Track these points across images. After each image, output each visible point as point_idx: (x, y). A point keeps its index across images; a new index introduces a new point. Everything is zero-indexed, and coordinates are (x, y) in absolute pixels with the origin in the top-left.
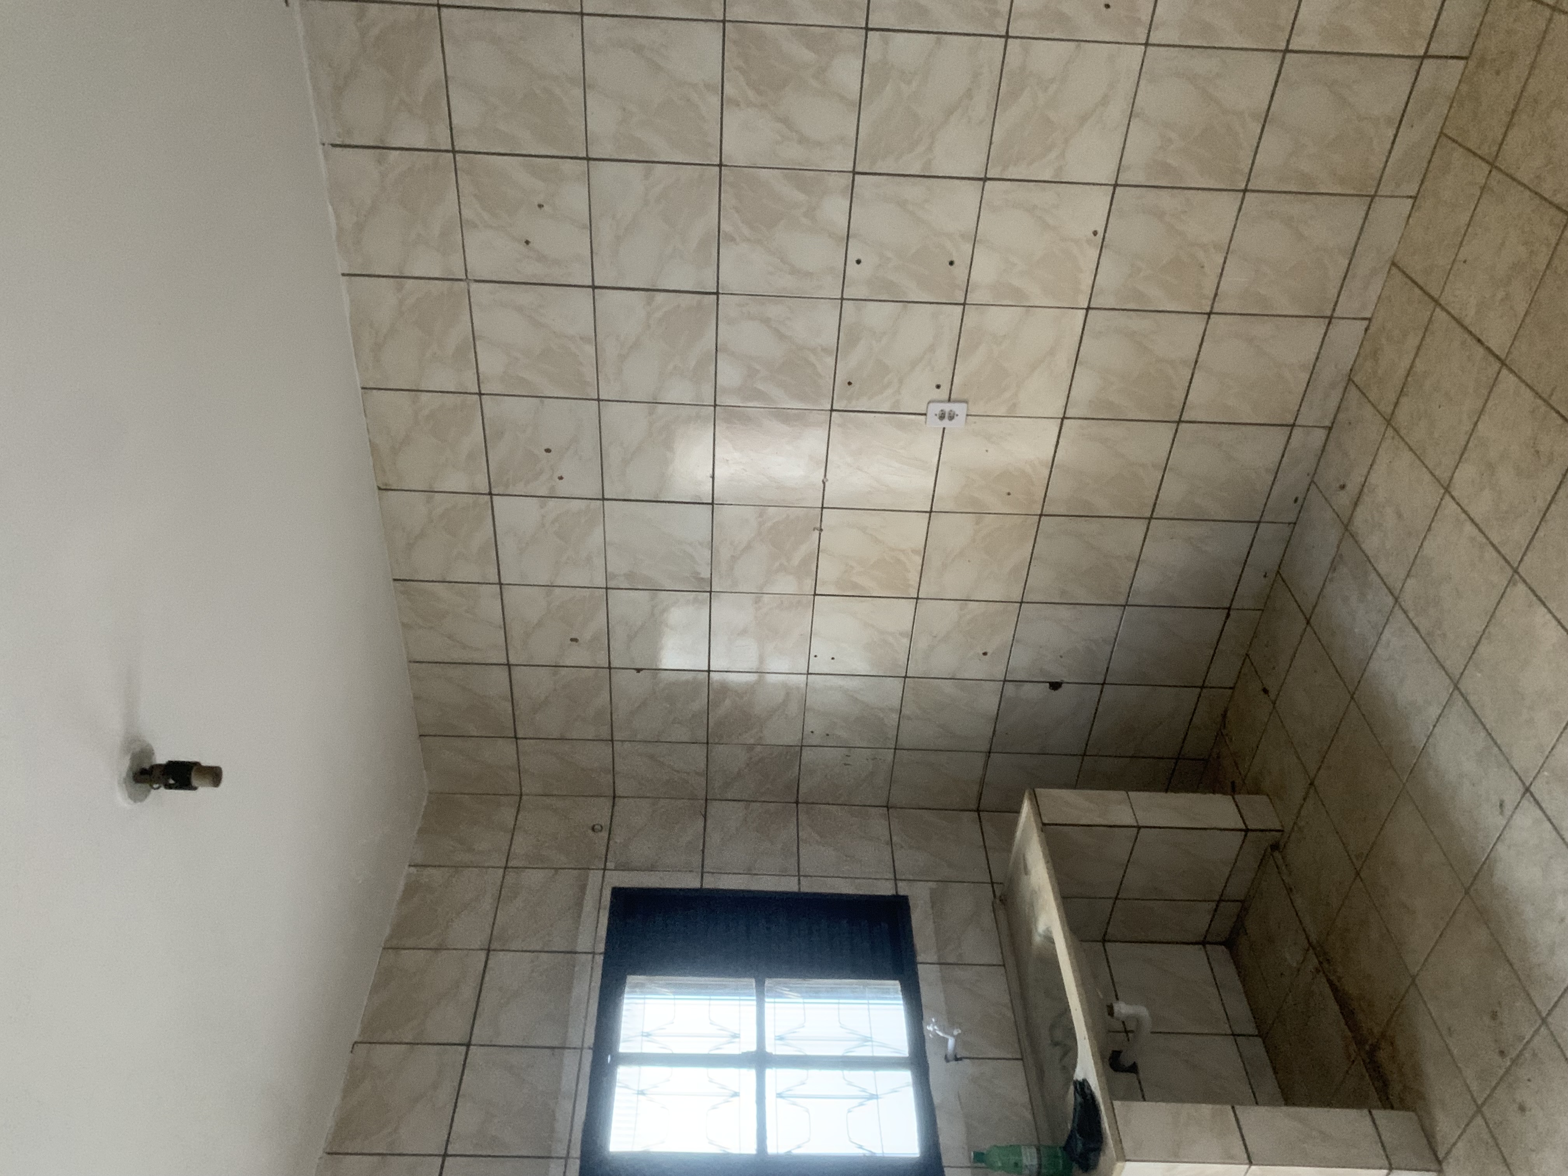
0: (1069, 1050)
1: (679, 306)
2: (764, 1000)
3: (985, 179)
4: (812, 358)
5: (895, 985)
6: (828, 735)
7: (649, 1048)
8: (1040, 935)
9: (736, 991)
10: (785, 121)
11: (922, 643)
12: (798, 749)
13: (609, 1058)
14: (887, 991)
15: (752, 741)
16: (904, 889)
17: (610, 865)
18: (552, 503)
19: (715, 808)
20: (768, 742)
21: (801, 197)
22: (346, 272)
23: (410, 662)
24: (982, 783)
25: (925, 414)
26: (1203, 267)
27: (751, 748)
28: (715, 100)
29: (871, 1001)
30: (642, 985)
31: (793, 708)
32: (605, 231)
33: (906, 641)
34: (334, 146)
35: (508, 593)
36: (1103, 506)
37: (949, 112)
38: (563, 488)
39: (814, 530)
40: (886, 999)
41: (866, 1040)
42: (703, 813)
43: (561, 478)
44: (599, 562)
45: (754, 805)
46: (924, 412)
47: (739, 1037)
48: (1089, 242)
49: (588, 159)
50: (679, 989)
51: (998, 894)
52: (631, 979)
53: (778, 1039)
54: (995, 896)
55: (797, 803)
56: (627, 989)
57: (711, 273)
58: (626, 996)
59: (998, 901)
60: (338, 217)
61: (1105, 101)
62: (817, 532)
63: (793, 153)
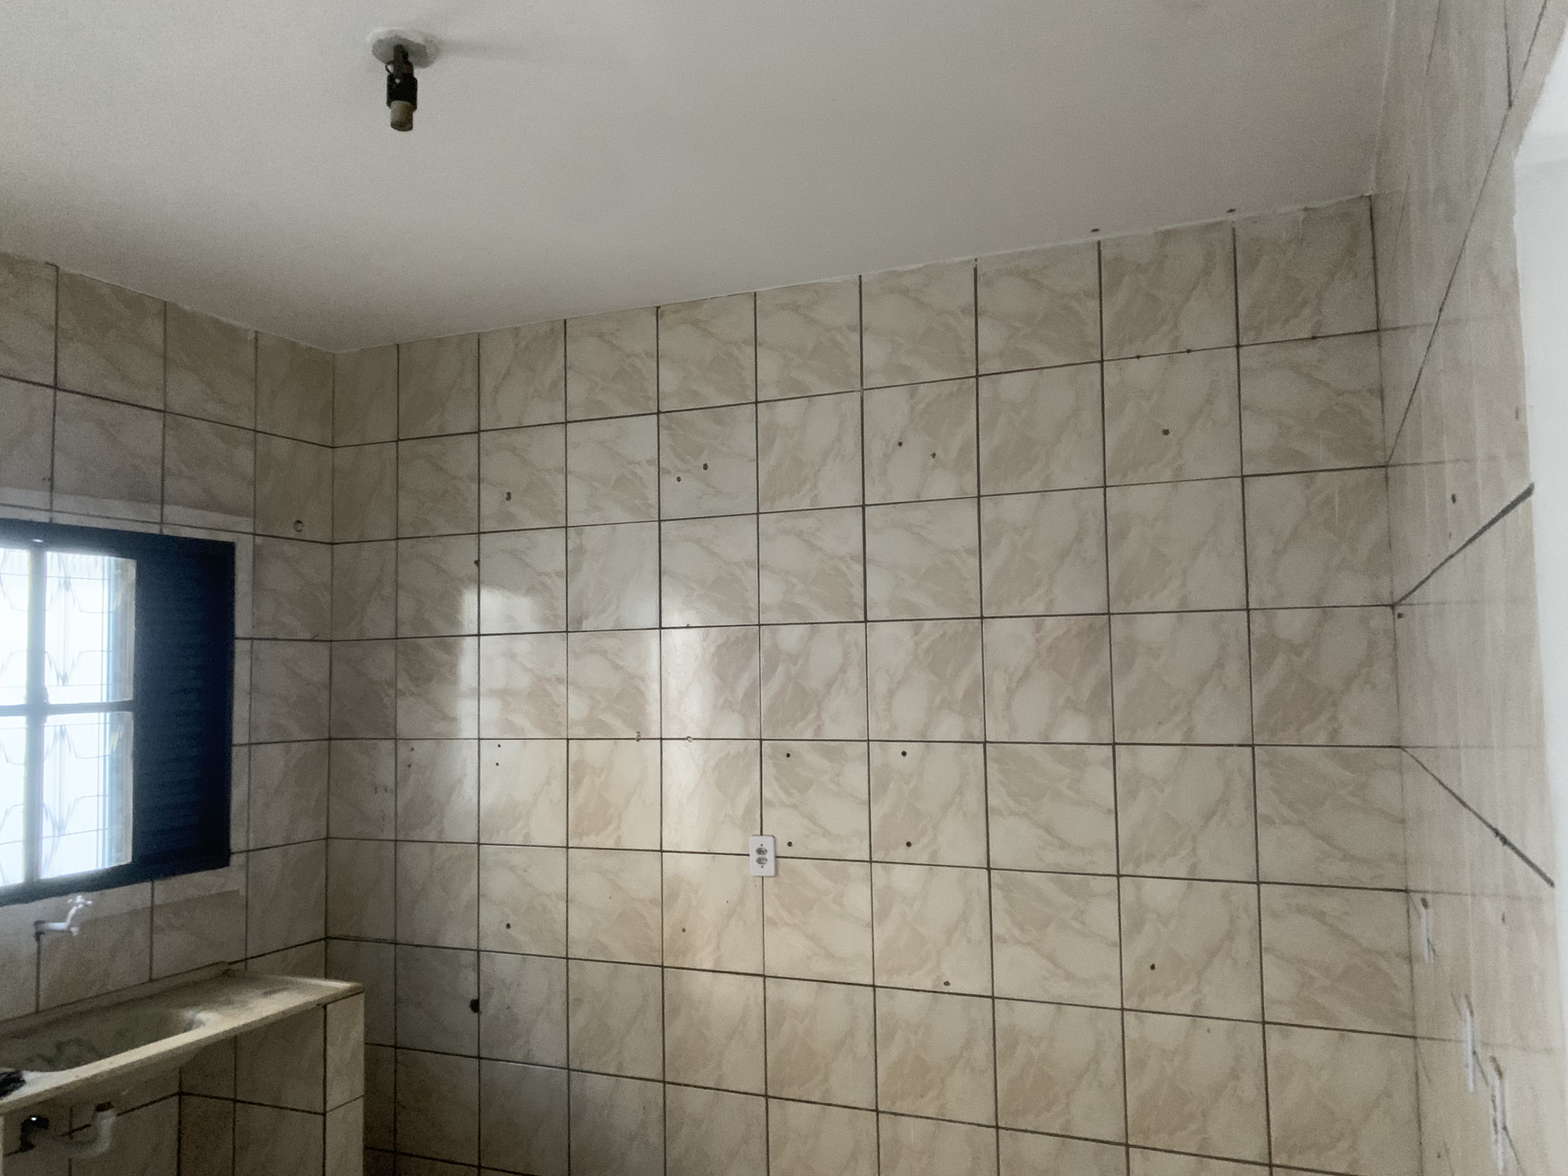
0: (52, 1064)
1: (852, 586)
2: (106, 711)
3: (989, 869)
4: (811, 716)
5: (126, 857)
6: (410, 766)
7: (51, 585)
8: (194, 1015)
9: (117, 678)
10: (1027, 675)
11: (518, 858)
12: (393, 735)
13: (38, 541)
14: (119, 850)
15: (400, 686)
16: (236, 860)
17: (259, 540)
18: (654, 470)
19: (322, 650)
20: (399, 702)
21: (960, 695)
22: (863, 279)
23: (479, 335)
24: (358, 939)
25: (761, 834)
26: (922, 1096)
27: (393, 684)
28: (1040, 610)
29: (107, 831)
30: (123, 576)
31: (439, 727)
32: (916, 515)
33: (519, 840)
34: (975, 270)
35: (558, 431)
36: (675, 1029)
37: (1048, 829)
38: (668, 481)
39: (638, 733)
40: (110, 849)
41: (60, 828)
42: (316, 638)
43: (679, 479)
44: (594, 518)
45: (325, 694)
46: (764, 832)
47: (64, 685)
48: (939, 977)
49: (979, 497)
50: (118, 617)
51: (234, 967)
52: (131, 566)
53: (61, 730)
54: (231, 963)
55: (330, 739)
56: (120, 560)
57: (885, 614)
58: (113, 559)
59: (224, 968)
60: (912, 272)
61: (1069, 976)
62: (635, 736)
63: (998, 684)
